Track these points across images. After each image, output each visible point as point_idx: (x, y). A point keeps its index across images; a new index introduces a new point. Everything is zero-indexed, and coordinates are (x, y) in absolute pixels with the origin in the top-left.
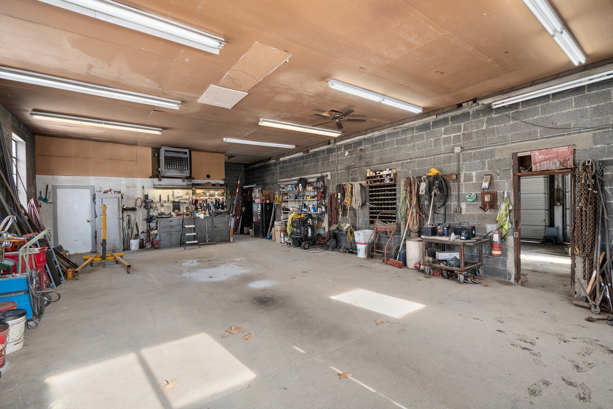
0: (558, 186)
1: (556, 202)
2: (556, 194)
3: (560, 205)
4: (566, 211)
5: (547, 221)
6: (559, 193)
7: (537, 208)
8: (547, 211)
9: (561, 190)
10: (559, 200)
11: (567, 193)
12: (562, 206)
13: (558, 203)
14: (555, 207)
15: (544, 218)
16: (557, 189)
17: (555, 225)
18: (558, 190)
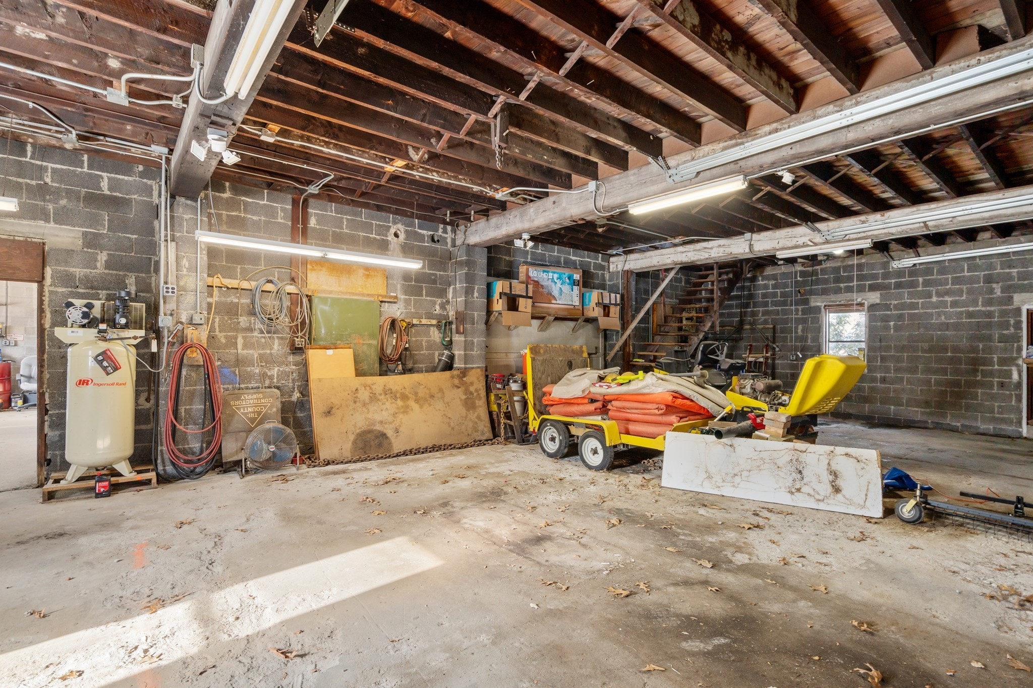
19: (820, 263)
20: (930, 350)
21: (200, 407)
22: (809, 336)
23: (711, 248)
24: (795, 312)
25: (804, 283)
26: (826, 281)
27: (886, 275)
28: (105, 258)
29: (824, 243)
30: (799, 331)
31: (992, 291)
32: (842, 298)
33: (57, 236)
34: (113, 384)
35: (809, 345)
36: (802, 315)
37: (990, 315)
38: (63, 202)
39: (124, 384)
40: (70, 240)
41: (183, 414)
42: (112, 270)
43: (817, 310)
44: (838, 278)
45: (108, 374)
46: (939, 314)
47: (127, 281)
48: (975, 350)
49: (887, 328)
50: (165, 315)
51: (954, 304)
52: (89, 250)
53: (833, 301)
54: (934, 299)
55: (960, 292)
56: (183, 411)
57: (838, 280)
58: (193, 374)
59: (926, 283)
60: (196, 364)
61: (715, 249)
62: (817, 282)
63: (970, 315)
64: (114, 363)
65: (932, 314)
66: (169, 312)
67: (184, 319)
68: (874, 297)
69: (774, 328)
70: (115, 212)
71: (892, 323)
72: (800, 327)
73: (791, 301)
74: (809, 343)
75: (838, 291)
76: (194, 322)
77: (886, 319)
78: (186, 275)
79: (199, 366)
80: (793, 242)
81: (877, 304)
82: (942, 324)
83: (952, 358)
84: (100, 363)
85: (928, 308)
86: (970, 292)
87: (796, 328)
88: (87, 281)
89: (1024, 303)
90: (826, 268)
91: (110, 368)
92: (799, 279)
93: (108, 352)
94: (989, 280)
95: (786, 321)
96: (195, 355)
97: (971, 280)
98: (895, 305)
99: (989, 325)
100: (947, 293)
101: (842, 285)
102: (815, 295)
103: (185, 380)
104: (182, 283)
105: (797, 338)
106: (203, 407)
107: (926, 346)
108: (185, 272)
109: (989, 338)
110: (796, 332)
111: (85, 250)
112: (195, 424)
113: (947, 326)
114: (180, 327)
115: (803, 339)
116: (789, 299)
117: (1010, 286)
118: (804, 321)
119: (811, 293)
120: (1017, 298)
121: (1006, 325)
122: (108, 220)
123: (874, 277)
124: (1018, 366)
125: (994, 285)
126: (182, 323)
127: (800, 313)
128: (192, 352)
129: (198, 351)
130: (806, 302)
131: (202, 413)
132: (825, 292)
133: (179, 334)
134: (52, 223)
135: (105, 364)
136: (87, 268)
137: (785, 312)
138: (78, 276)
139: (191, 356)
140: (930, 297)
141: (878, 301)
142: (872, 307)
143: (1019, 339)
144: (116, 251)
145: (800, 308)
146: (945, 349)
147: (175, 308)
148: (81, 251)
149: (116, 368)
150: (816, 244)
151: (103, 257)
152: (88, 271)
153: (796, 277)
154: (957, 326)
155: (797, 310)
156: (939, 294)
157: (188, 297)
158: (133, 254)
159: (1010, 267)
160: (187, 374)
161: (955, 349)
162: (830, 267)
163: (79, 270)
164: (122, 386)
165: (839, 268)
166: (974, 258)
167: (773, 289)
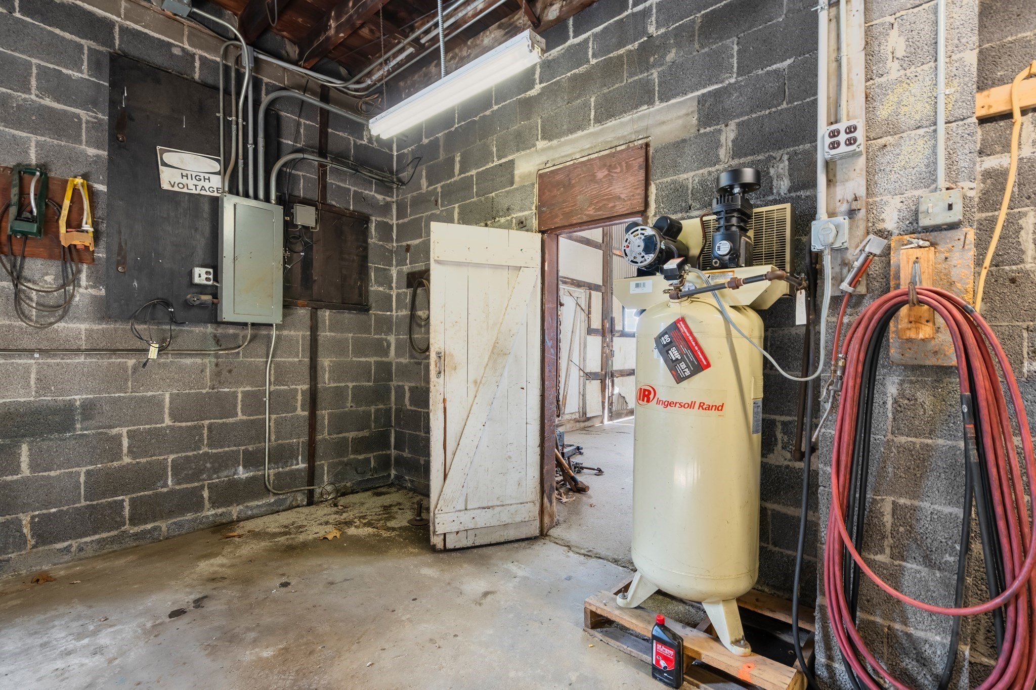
21: (947, 510)
28: (732, 136)
33: (664, 123)
34: (691, 405)
38: (671, 56)
39: (720, 408)
40: (680, 122)
41: (888, 519)
42: (746, 155)
45: (679, 379)
47: (772, 171)
50: (831, 214)
52: (708, 129)
56: (887, 508)
58: (924, 397)
60: (932, 361)
64: (694, 352)
66: (844, 207)
67: (891, 220)
70: (750, 28)
76: (924, 222)
78: (899, 81)
79: (946, 371)
84: (664, 350)
88: (705, 191)
91: (683, 365)
93: (682, 326)
96: (925, 331)
103: (896, 412)
104: (883, 112)
106: (959, 512)
108: (894, 71)
111: (702, 131)
112: (928, 561)
114: (875, 246)
122: (739, 51)
126: (884, 234)
128: (916, 321)
129: (940, 321)
131: (957, 532)
133: (875, 269)
134: (657, 103)
135: (674, 354)
136: (705, 165)
138: (690, 187)
139: (912, 335)
144: (752, 111)
147: (862, 192)
148: (696, 137)
149: (700, 365)
151: (729, 134)
152: (704, 171)
157: (906, 148)
158: (784, 105)
160: (902, 394)
163: (692, 174)
164: (713, 412)
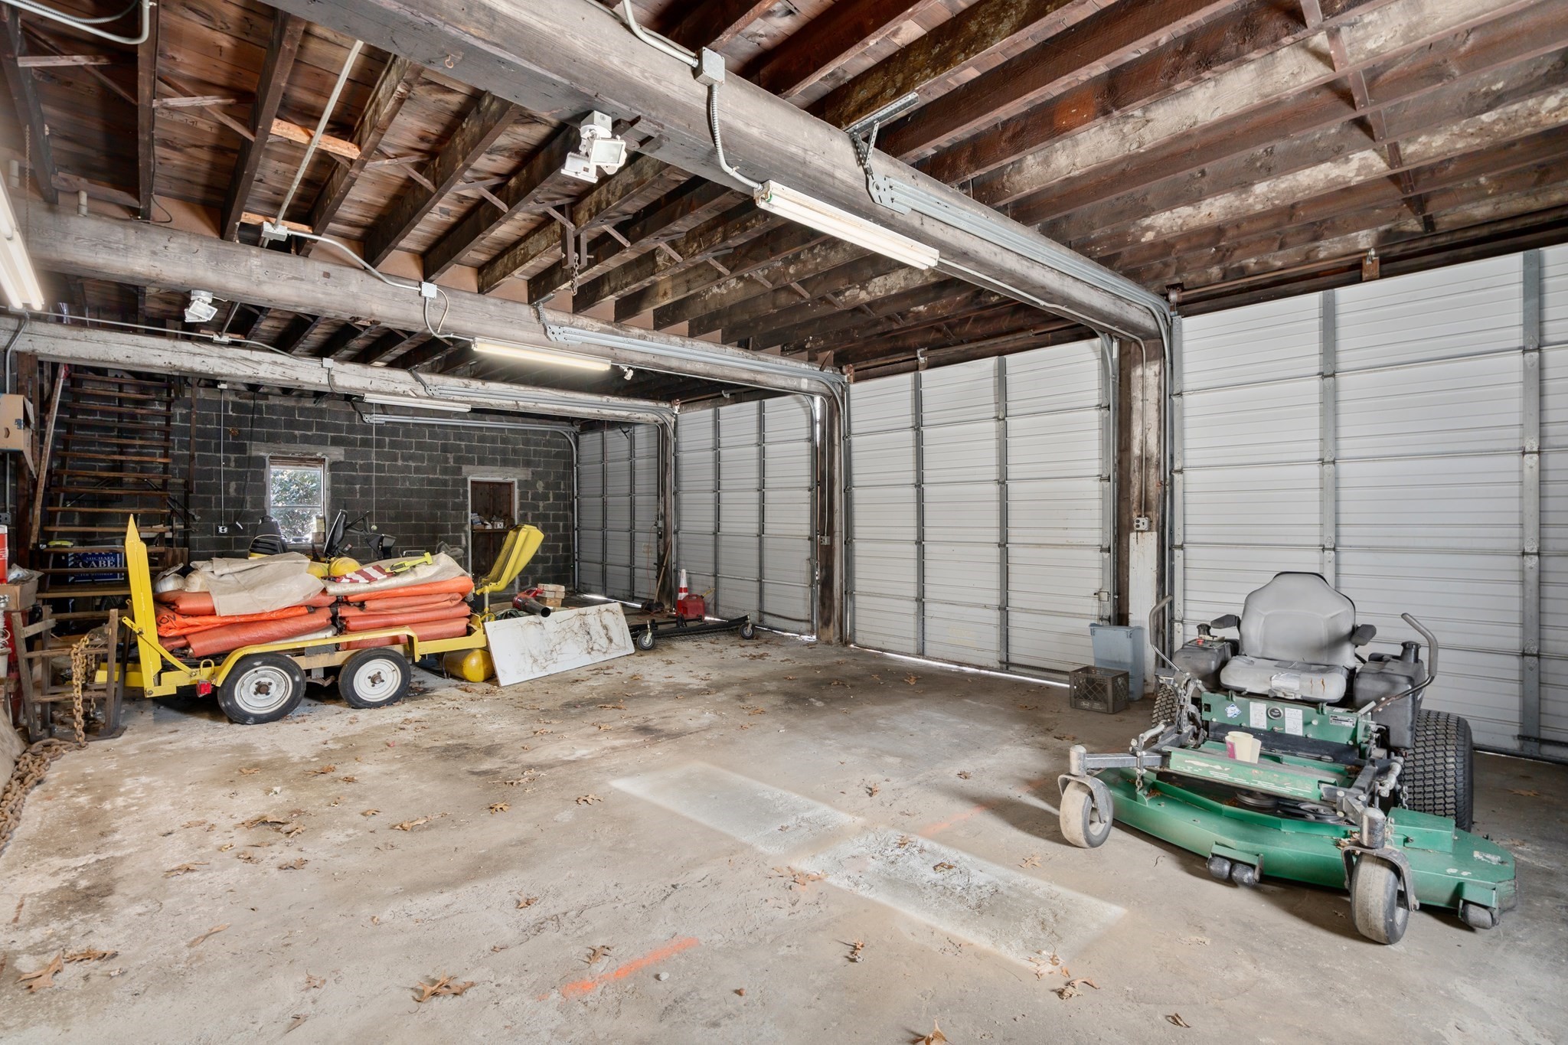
0: (1144, 443)
1: (1135, 515)
2: (1135, 479)
3: (1150, 530)
4: (1172, 558)
5: (1104, 596)
6: (1147, 476)
7: (1075, 541)
8: (1106, 555)
9: (1154, 460)
10: (1145, 507)
11: (1176, 476)
12: (1155, 534)
13: (1142, 520)
14: (1133, 535)
15: (1096, 585)
16: (1141, 459)
17: (1131, 618)
18: (1145, 460)
19: (265, 396)
20: (396, 518)
22: (248, 498)
23: (259, 363)
24: (225, 462)
25: (240, 422)
26: (274, 424)
27: (352, 429)
29: (427, 398)
30: (232, 490)
31: (446, 460)
32: (298, 449)
35: (248, 512)
36: (236, 467)
37: (445, 483)
43: (261, 463)
44: (292, 421)
46: (404, 479)
48: (434, 517)
49: (352, 492)
51: (418, 470)
53: (284, 453)
54: (400, 463)
55: (421, 459)
57: (291, 424)
59: (393, 444)
61: (264, 366)
62: (261, 422)
63: (431, 482)
65: (397, 479)
68: (337, 454)
69: (186, 484)
71: (358, 487)
72: (233, 485)
73: (218, 445)
74: (248, 508)
75: (292, 439)
77: (351, 481)
80: (391, 387)
81: (341, 462)
82: (408, 490)
83: (415, 526)
85: (394, 472)
86: (430, 458)
87: (227, 486)
89: (469, 474)
90: (275, 405)
92: (230, 413)
94: (445, 449)
95: (209, 475)
97: (432, 447)
98: (361, 465)
99: (445, 494)
100: (411, 457)
101: (296, 432)
102: (257, 440)
105: (228, 501)
107: (392, 512)
109: (444, 506)
110: (227, 492)
113: (410, 493)
115: (241, 502)
116: (213, 442)
117: (460, 457)
118: (240, 476)
119: (252, 437)
120: (465, 469)
121: (456, 494)
123: (338, 428)
124: (465, 532)
125: (449, 455)
127: (233, 464)
130: (242, 449)
132: (272, 438)
137: (205, 461)
140: (396, 460)
141: (342, 459)
142: (334, 466)
143: (466, 509)
145: (233, 456)
146: (409, 517)
150: (418, 397)
153: (226, 410)
154: (419, 493)
155: (227, 460)
156: (404, 459)
159: (460, 440)
161: (419, 517)
162: (280, 406)
165: (293, 409)
166: (434, 425)
167: (181, 421)
